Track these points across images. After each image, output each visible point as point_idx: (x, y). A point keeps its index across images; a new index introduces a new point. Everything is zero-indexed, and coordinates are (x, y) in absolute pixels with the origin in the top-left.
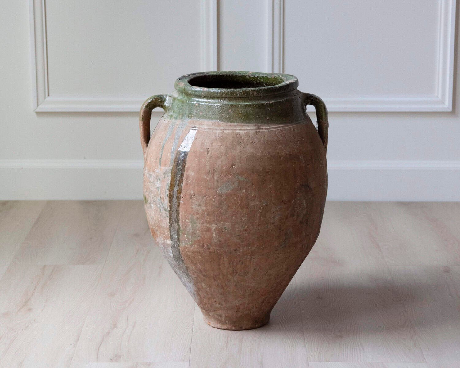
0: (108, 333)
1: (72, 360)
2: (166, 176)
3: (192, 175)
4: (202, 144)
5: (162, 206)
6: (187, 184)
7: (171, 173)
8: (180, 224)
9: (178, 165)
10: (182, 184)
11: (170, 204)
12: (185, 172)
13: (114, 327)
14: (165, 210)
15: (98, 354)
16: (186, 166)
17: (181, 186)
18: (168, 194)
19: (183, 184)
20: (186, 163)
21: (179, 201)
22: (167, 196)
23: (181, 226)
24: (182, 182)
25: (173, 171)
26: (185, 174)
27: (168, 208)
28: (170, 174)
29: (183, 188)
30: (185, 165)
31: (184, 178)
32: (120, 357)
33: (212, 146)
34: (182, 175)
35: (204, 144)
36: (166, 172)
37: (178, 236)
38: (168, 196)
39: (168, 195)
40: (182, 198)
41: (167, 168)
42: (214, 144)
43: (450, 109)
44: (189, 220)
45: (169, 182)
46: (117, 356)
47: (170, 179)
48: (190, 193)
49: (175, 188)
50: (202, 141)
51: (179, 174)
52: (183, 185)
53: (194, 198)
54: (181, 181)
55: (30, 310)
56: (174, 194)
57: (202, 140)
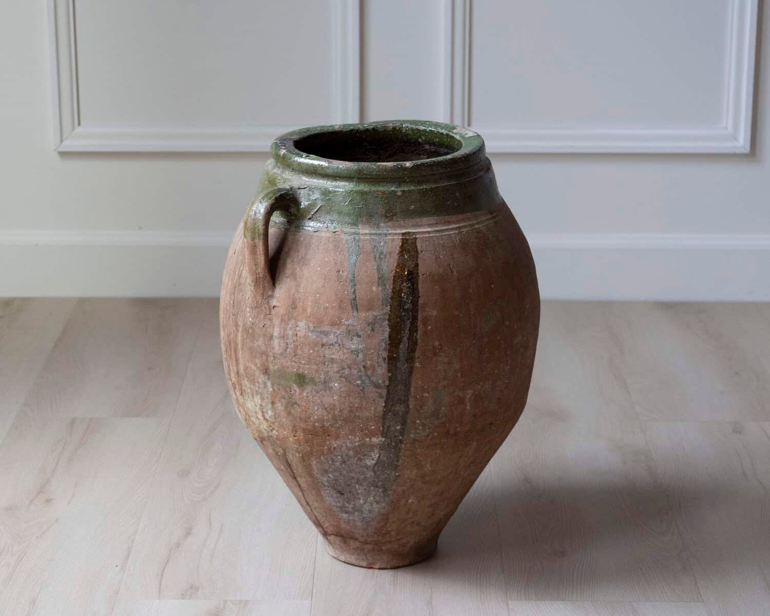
0: (178, 545)
1: (117, 594)
2: (377, 327)
3: (434, 314)
4: (436, 259)
5: (367, 381)
6: (425, 333)
7: (389, 320)
8: (410, 404)
9: (401, 304)
10: (415, 334)
11: (390, 375)
12: (419, 313)
13: (188, 533)
14: (377, 386)
15: (160, 584)
16: (421, 301)
17: (414, 338)
18: (385, 358)
19: (419, 333)
20: (419, 297)
21: (412, 365)
22: (383, 362)
23: (411, 407)
24: (417, 330)
25: (392, 315)
26: (420, 317)
27: (384, 382)
28: (387, 322)
29: (419, 341)
30: (418, 301)
31: (419, 323)
32: (197, 589)
33: (453, 258)
34: (415, 318)
35: (439, 257)
36: (374, 320)
37: (402, 425)
38: (386, 361)
39: (387, 359)
40: (418, 358)
41: (375, 313)
42: (456, 256)
43: (747, 149)
44: (428, 393)
45: (386, 335)
46: (192, 588)
47: (388, 329)
48: (434, 347)
49: (401, 344)
50: (435, 253)
51: (409, 319)
52: (419, 335)
53: (441, 354)
54: (414, 329)
55: (49, 501)
56: (401, 355)
57: (433, 252)
